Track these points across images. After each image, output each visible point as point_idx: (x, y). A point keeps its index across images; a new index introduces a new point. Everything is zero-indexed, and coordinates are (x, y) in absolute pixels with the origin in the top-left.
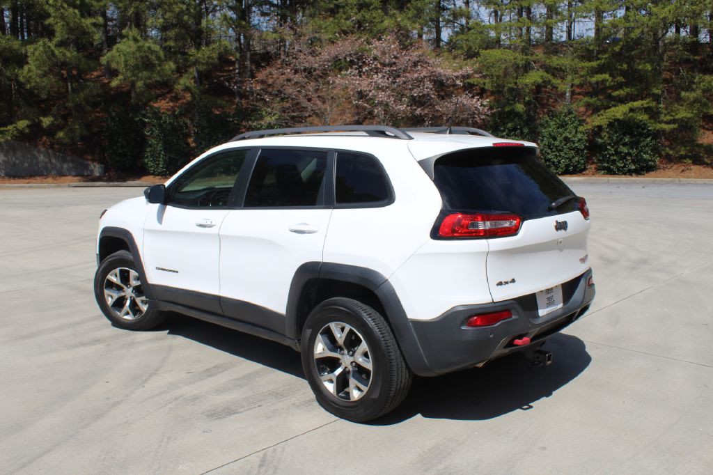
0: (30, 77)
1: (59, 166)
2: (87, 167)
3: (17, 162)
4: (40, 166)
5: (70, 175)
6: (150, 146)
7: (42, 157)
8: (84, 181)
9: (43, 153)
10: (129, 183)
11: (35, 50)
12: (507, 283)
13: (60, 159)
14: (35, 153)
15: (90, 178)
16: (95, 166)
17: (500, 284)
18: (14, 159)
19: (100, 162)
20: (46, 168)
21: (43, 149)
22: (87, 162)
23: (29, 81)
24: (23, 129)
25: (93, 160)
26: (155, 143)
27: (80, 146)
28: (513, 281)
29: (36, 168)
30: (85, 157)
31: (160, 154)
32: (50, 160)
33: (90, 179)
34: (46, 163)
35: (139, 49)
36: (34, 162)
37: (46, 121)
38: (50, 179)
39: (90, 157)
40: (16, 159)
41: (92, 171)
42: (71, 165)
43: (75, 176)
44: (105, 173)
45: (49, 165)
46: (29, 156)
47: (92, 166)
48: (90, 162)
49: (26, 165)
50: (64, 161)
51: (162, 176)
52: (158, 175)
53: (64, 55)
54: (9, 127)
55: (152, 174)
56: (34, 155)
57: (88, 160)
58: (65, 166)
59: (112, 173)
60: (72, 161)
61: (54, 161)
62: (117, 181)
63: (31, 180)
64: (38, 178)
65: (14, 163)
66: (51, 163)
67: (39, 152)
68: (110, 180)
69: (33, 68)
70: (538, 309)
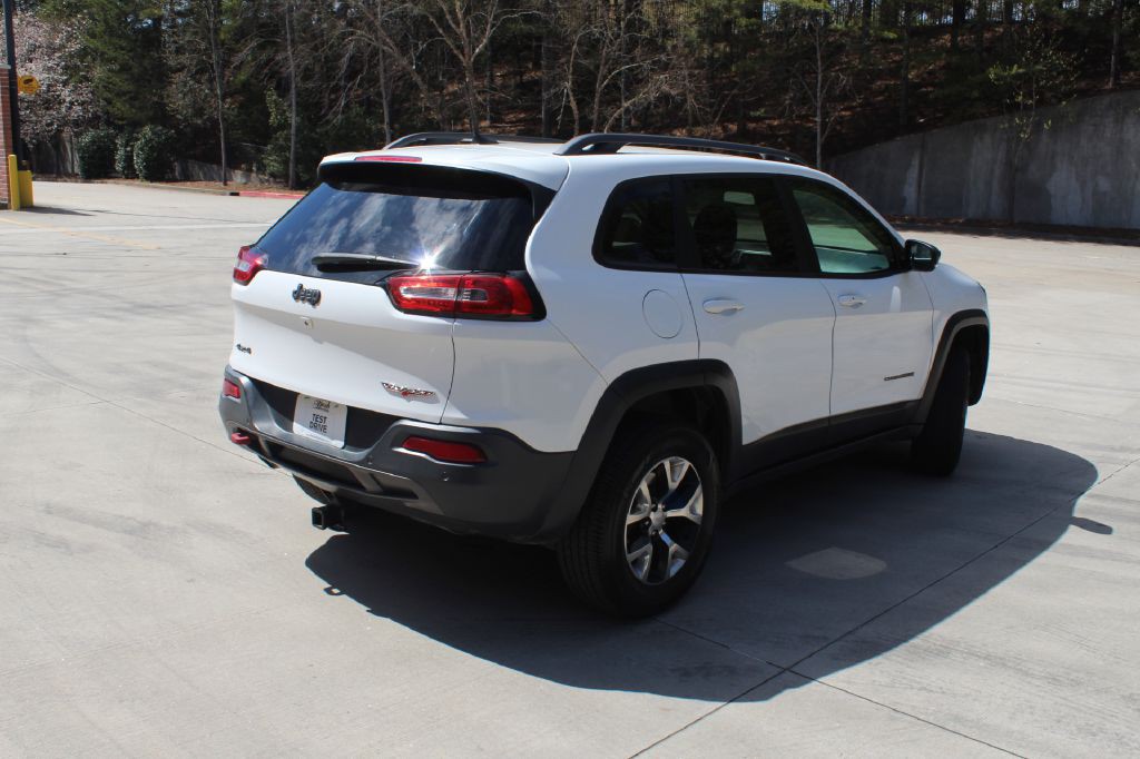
12: (245, 350)
28: (249, 351)
70: (292, 420)
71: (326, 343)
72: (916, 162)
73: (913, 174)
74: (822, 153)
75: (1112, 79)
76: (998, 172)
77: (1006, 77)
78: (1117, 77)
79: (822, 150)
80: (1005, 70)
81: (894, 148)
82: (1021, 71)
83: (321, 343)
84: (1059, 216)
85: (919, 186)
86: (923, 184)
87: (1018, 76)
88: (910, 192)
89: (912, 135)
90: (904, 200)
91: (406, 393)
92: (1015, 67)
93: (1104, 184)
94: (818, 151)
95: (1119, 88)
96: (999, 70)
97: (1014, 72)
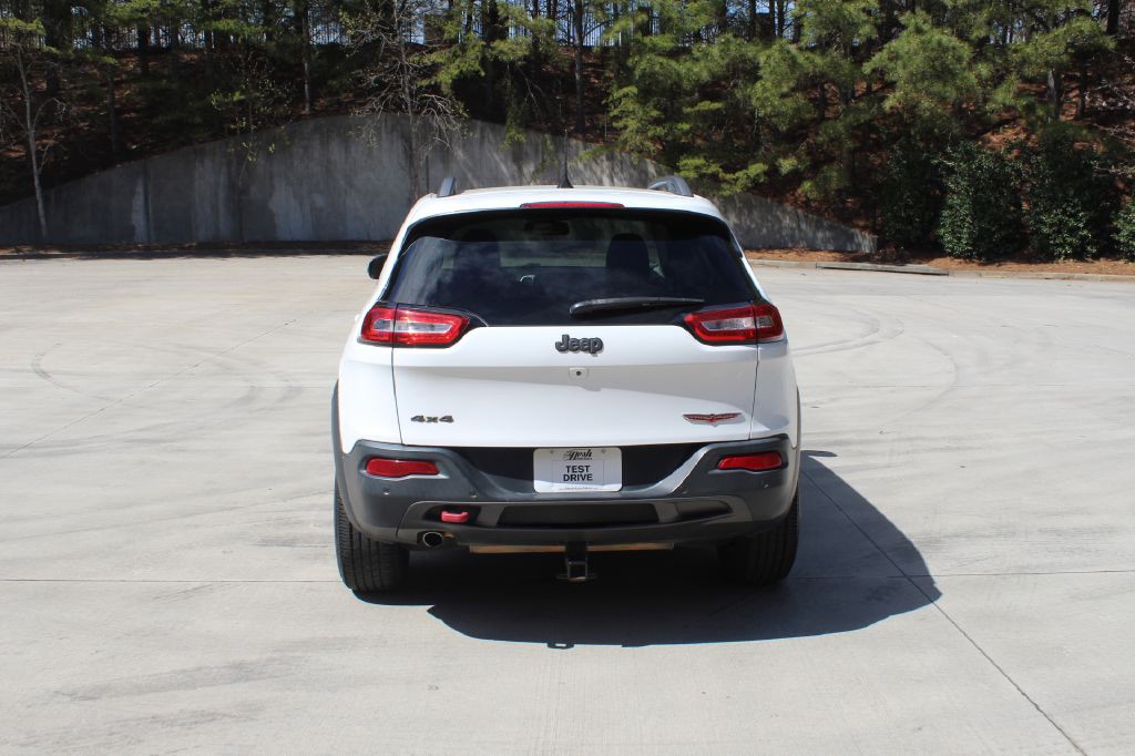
0: (767, 99)
1: (810, 234)
2: (851, 238)
3: (753, 226)
4: (784, 233)
5: (826, 250)
6: (951, 208)
7: (787, 221)
8: (841, 260)
9: (789, 213)
10: (910, 267)
11: (769, 57)
12: (434, 420)
13: (813, 224)
14: (779, 213)
15: (852, 255)
16: (864, 237)
17: (420, 419)
18: (748, 222)
19: (874, 231)
20: (792, 237)
21: (790, 208)
22: (853, 230)
23: (763, 106)
24: (757, 175)
25: (864, 228)
26: (958, 203)
27: (850, 205)
28: (449, 419)
29: (778, 236)
30: (855, 222)
31: (964, 220)
32: (799, 226)
33: (854, 257)
34: (792, 229)
35: (924, 46)
36: (776, 227)
37: (787, 165)
38: (792, 254)
39: (862, 223)
40: (752, 221)
41: (859, 245)
42: (828, 234)
43: (831, 252)
44: (878, 249)
45: (797, 232)
46: (770, 218)
47: (860, 237)
48: (857, 231)
49: (765, 230)
50: (819, 226)
51: (965, 258)
52: (958, 257)
53: (812, 62)
54: (738, 174)
55: (950, 255)
56: (777, 217)
57: (857, 226)
58: (820, 235)
59: (890, 250)
60: (831, 228)
61: (804, 226)
62: (894, 262)
63: (766, 255)
64: (777, 251)
65: (749, 227)
66: (800, 230)
67: (784, 212)
68: (883, 261)
69: (768, 85)
70: (532, 479)
71: (603, 390)
72: (140, 189)
73: (139, 202)
74: (41, 183)
75: (307, 105)
76: (222, 195)
77: (227, 104)
78: (312, 105)
79: (40, 180)
80: (226, 96)
81: (116, 175)
82: (243, 97)
83: (598, 390)
84: (283, 234)
85: (147, 214)
86: (151, 212)
87: (241, 102)
88: (138, 219)
89: (133, 163)
90: (133, 228)
91: (712, 419)
92: (237, 94)
93: (320, 201)
94: (36, 182)
95: (315, 114)
96: (220, 97)
97: (235, 99)
